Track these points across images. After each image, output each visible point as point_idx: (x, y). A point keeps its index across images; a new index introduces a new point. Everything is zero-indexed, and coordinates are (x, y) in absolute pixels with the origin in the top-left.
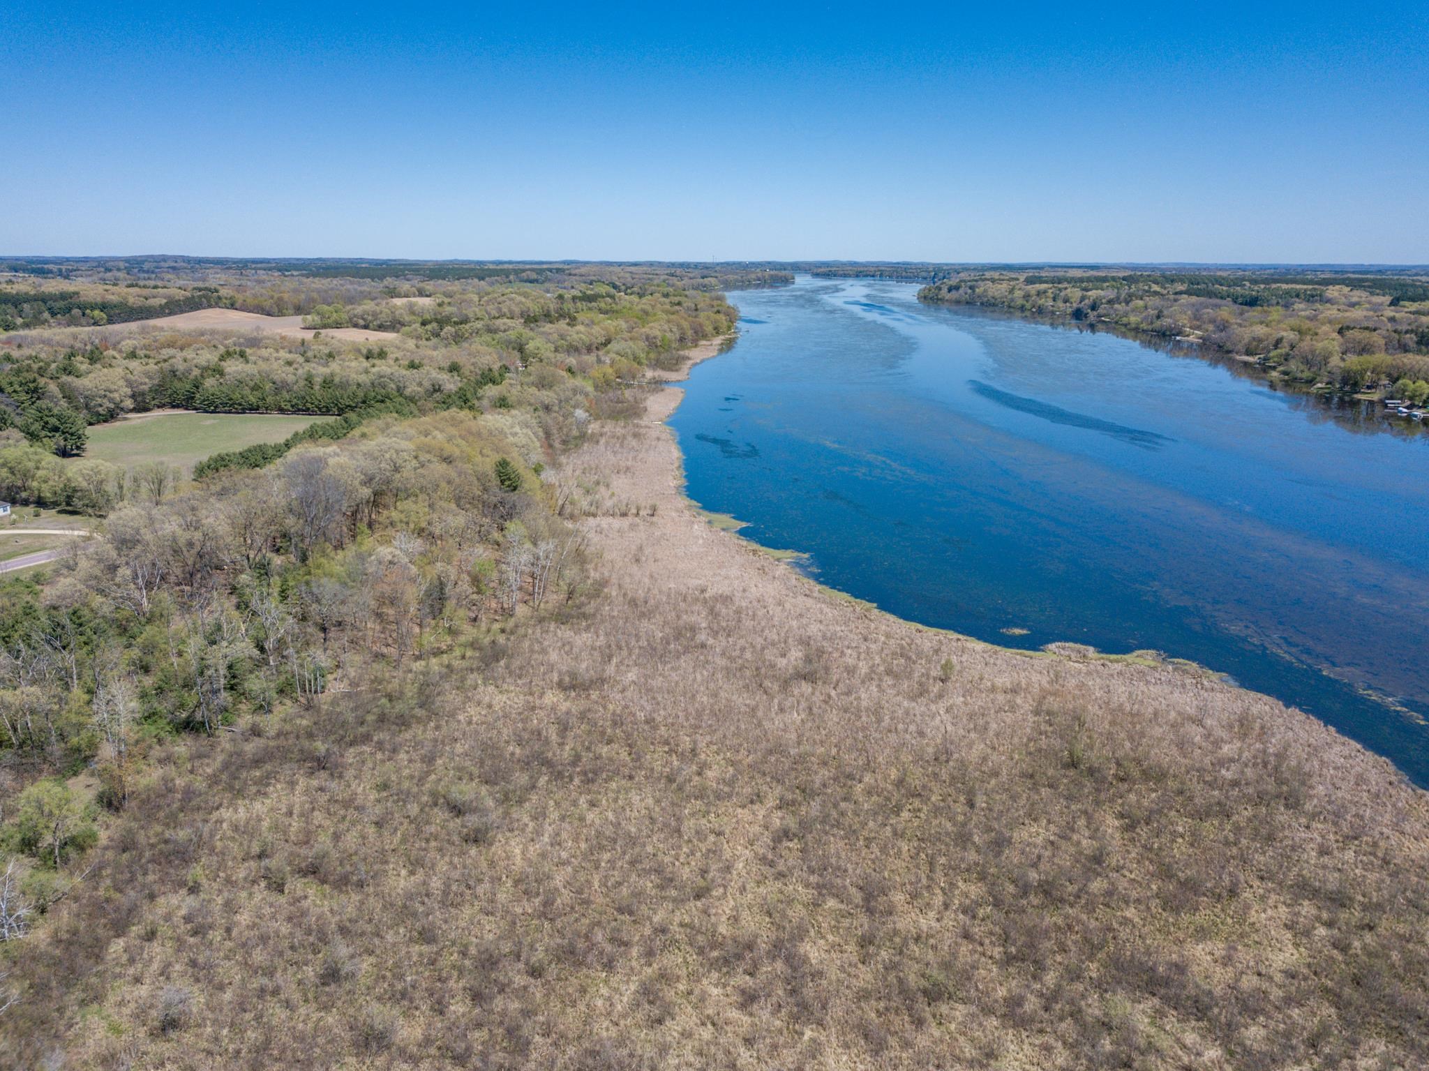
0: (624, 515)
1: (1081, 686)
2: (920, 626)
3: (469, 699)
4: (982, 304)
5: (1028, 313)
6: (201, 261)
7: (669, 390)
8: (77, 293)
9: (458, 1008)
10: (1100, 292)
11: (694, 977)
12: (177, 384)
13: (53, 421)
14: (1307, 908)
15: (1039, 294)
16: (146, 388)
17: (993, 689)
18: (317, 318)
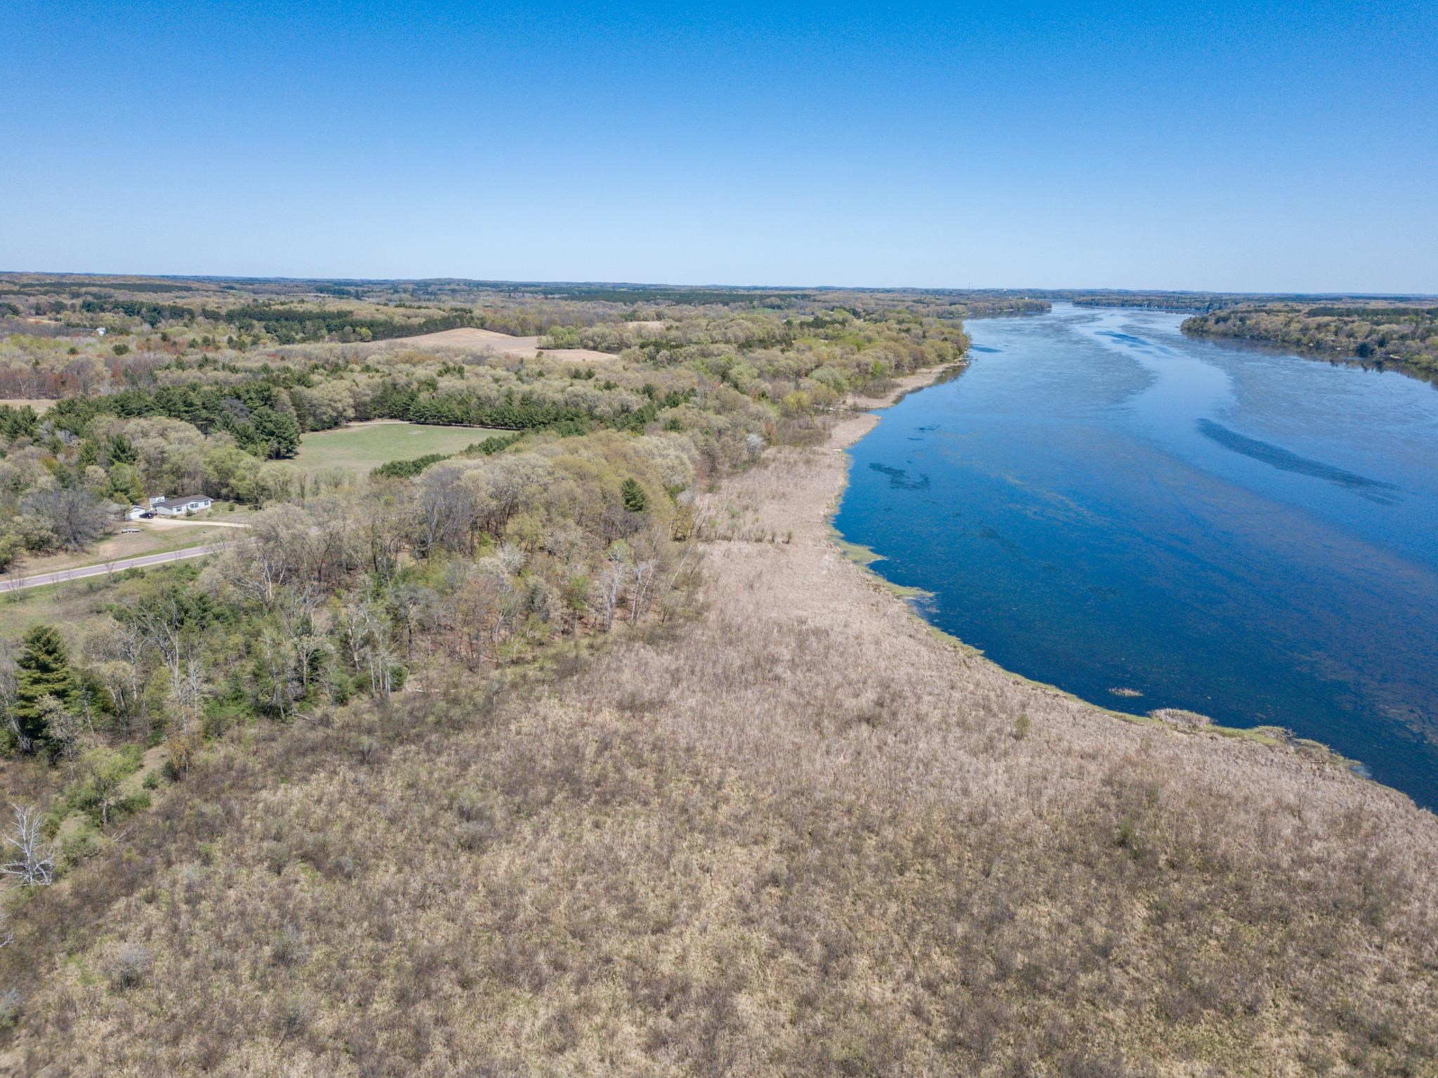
0: (759, 540)
1: (1172, 760)
2: (1019, 678)
3: (528, 710)
4: (1252, 337)
5: (1304, 348)
6: (479, 285)
7: (863, 416)
8: (351, 312)
9: (381, 1006)
10: (1395, 327)
11: (615, 1010)
12: (396, 397)
13: (270, 426)
14: (1336, 1041)
15: (1319, 327)
16: (367, 399)
17: (1069, 752)
18: (551, 339)
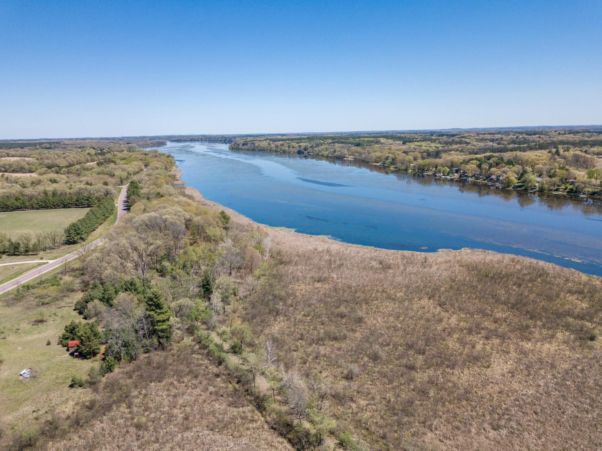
5: (279, 153)
15: (282, 145)
